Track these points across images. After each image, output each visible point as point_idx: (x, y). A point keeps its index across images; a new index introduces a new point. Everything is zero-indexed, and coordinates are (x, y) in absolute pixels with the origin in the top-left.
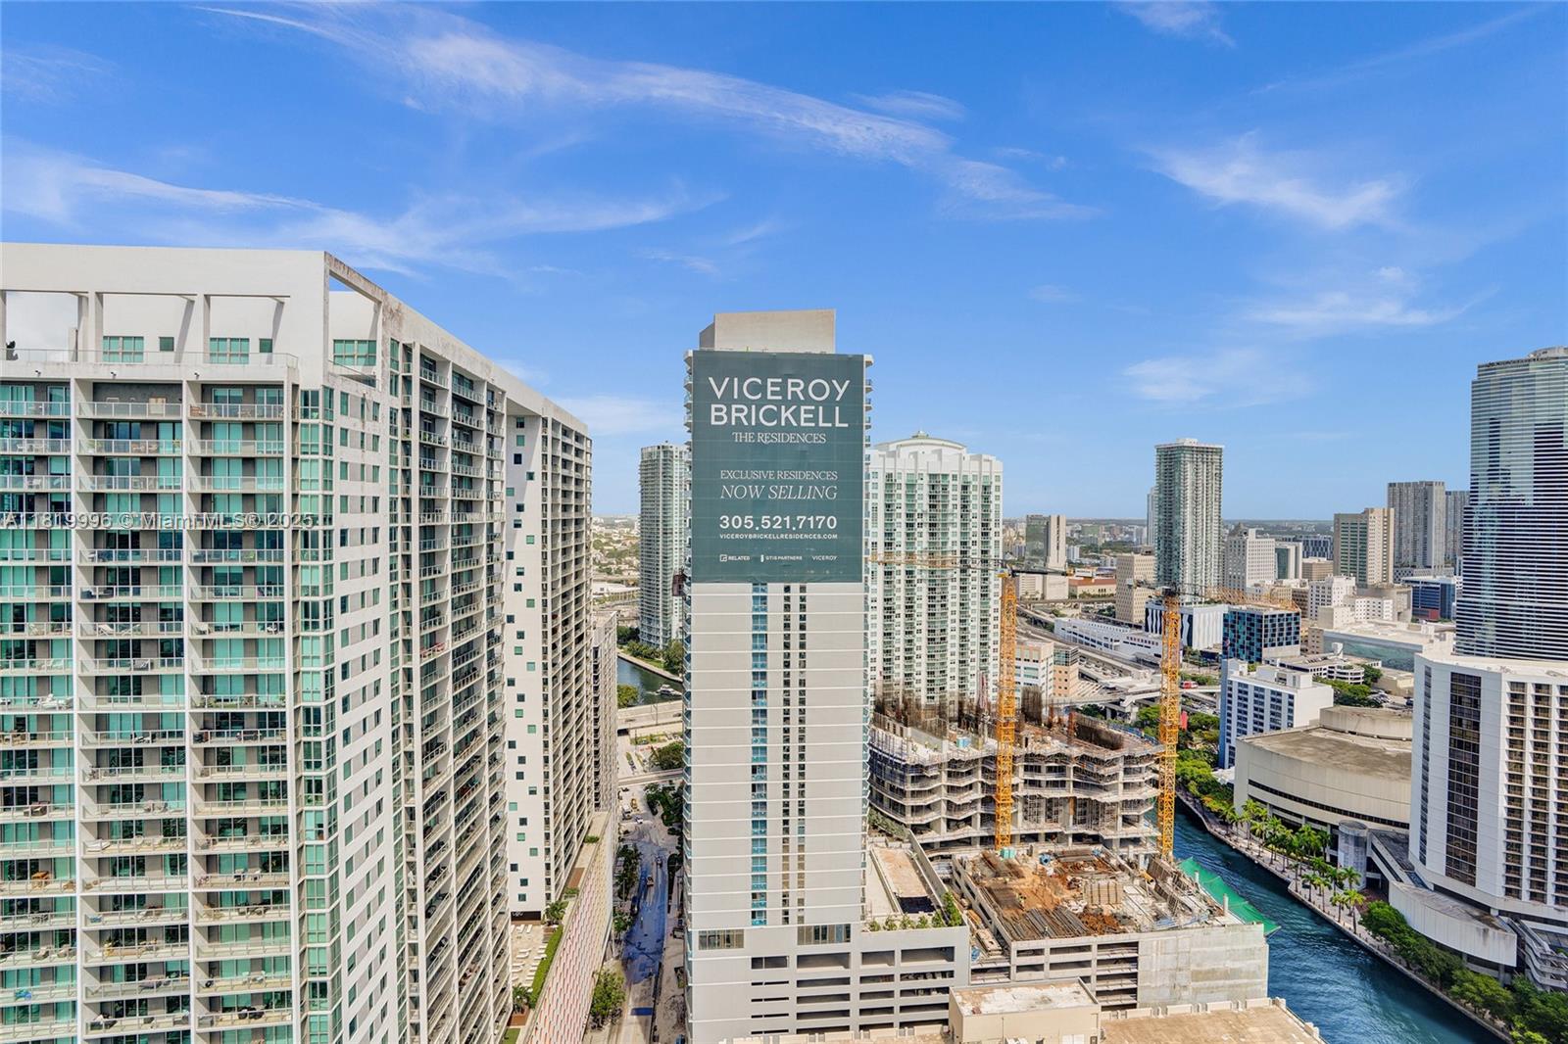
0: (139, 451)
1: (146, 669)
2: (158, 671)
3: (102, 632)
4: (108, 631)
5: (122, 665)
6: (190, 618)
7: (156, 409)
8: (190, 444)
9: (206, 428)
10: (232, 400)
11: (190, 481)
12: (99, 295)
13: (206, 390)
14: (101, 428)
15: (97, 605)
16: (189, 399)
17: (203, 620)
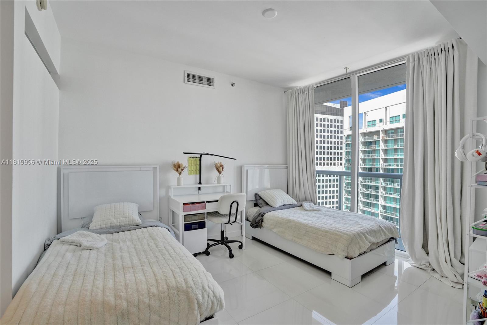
0: (372, 148)
1: (372, 201)
2: (375, 202)
3: (364, 191)
4: (365, 191)
5: (368, 199)
6: (381, 190)
7: (375, 138)
8: (382, 146)
9: (386, 142)
10: (392, 133)
11: (382, 155)
12: (365, 113)
13: (386, 132)
14: (365, 144)
15: (364, 184)
16: (382, 135)
17: (384, 191)
